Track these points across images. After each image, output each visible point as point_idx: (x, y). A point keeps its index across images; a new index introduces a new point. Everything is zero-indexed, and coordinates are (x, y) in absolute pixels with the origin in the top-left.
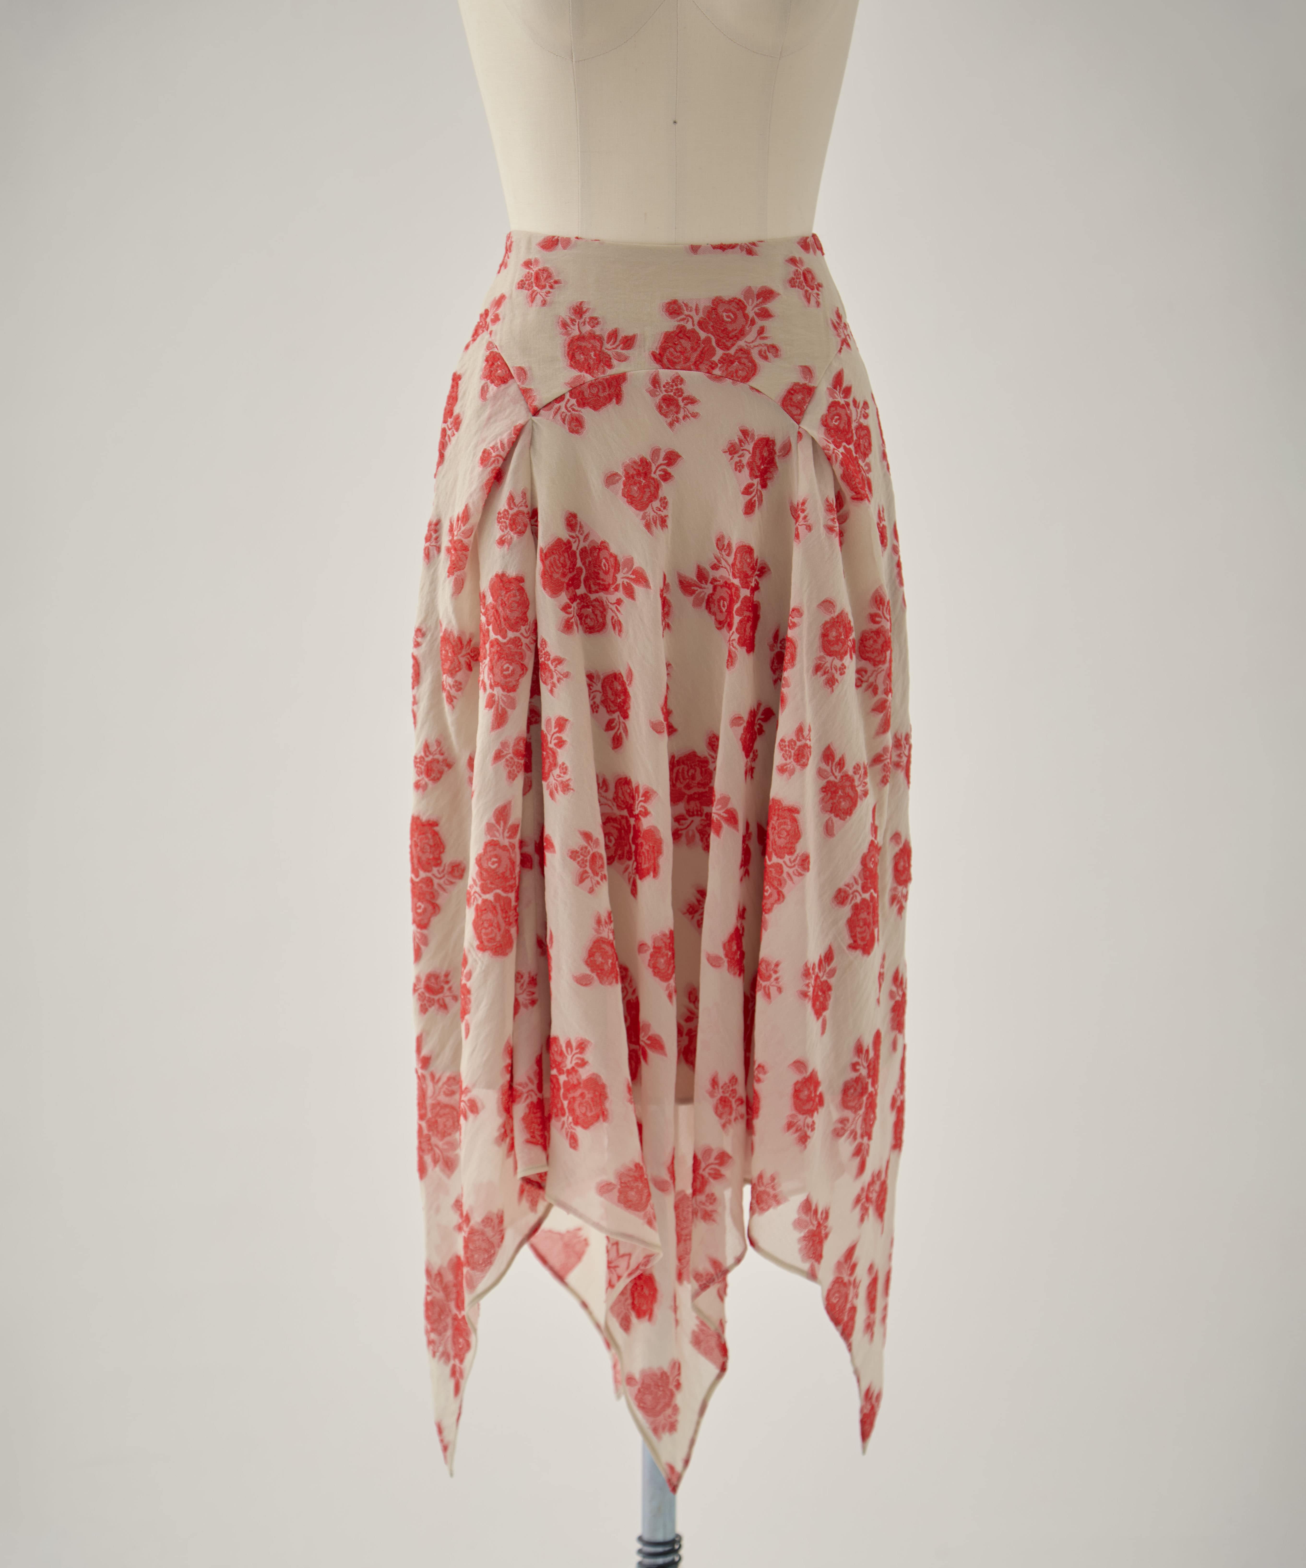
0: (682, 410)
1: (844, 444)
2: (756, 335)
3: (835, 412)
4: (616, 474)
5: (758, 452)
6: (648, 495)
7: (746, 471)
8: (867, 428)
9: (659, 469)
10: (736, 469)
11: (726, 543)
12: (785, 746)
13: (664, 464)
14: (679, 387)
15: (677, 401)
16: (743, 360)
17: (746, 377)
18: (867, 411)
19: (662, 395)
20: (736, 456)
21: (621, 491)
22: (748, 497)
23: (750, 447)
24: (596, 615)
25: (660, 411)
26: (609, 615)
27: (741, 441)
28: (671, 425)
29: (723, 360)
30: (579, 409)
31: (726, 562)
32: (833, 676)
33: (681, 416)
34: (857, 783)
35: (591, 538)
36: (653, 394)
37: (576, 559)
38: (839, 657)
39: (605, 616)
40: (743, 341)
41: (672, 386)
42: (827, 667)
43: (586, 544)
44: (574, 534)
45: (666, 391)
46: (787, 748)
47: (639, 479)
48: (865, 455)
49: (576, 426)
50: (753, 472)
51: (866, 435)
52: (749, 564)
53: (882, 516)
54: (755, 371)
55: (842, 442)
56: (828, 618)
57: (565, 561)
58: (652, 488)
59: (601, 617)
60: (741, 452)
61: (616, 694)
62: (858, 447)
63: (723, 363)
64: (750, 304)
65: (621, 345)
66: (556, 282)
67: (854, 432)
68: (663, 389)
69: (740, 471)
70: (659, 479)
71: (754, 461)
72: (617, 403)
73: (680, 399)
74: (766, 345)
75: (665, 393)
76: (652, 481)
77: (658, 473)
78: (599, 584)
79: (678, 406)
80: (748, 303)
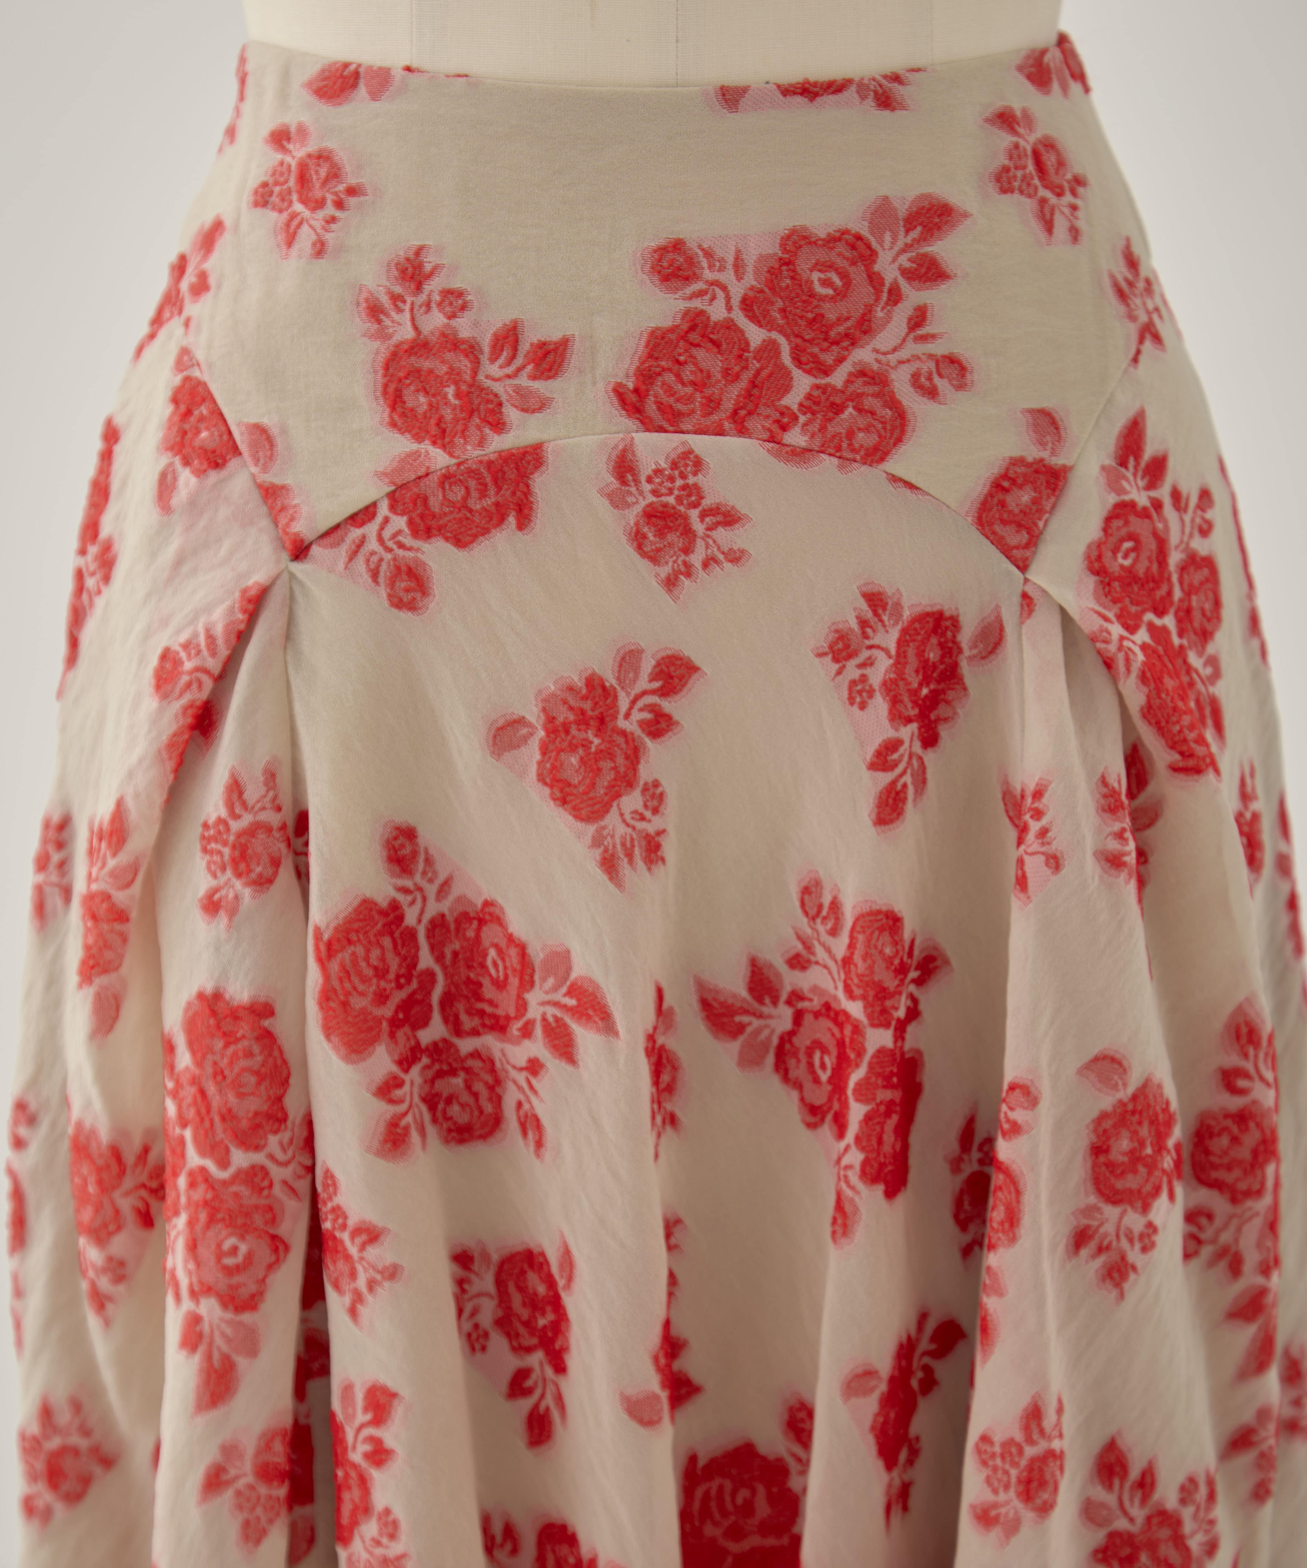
0: (700, 545)
1: (1149, 616)
2: (904, 329)
3: (1124, 532)
4: (520, 722)
5: (911, 652)
6: (607, 777)
7: (880, 705)
8: (1209, 563)
9: (640, 704)
10: (851, 700)
11: (826, 900)
12: (993, 1455)
13: (653, 692)
14: (691, 480)
15: (686, 518)
16: (869, 402)
17: (876, 449)
18: (1209, 515)
19: (643, 504)
20: (851, 664)
21: (533, 769)
22: (885, 778)
23: (890, 638)
24: (476, 1095)
25: (640, 548)
26: (510, 1097)
27: (864, 624)
28: (670, 583)
29: (810, 405)
30: (416, 543)
31: (828, 950)
32: (1123, 1258)
33: (696, 558)
34: (1188, 1526)
35: (456, 891)
36: (618, 501)
37: (417, 948)
38: (1139, 1204)
39: (499, 1098)
40: (869, 348)
41: (672, 479)
42: (1106, 1235)
43: (445, 907)
44: (408, 883)
45: (655, 492)
46: (998, 1461)
47: (582, 735)
48: (1205, 636)
49: (407, 590)
50: (900, 707)
51: (1207, 580)
52: (889, 961)
53: (1249, 789)
54: (903, 432)
55: (1144, 611)
56: (1107, 1102)
57: (383, 959)
58: (620, 760)
59: (490, 1099)
60: (865, 654)
61: (534, 1304)
62: (1185, 616)
63: (814, 413)
64: (887, 244)
65: (530, 368)
66: (352, 191)
67: (1175, 578)
68: (647, 487)
69: (863, 706)
70: (638, 732)
71: (901, 676)
72: (521, 527)
73: (694, 514)
74: (931, 356)
75: (651, 499)
76: (621, 740)
77: (636, 716)
78: (482, 1013)
79: (688, 532)
80: (881, 242)
